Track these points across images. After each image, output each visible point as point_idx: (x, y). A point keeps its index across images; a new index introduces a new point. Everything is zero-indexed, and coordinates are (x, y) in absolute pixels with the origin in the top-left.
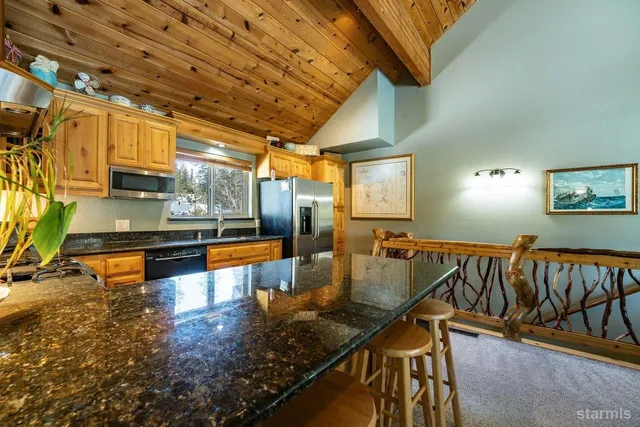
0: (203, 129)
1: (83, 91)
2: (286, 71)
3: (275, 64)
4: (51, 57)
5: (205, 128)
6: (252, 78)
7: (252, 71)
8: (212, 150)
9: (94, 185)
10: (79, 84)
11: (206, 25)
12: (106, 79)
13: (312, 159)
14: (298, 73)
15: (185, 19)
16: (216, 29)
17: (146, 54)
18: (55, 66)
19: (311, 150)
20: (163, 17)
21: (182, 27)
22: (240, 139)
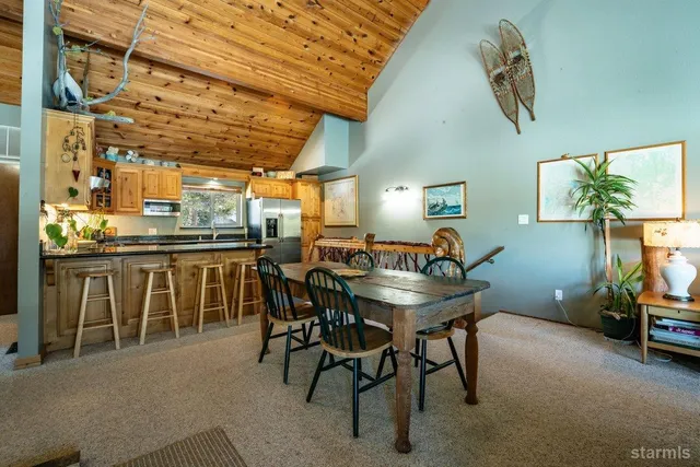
0: (200, 171)
1: (130, 161)
2: (250, 128)
3: (242, 126)
4: (115, 146)
5: (202, 170)
6: (227, 136)
7: (226, 132)
8: (211, 182)
9: (135, 210)
10: (128, 157)
11: (190, 117)
12: (143, 151)
13: (291, 182)
14: (259, 127)
15: (177, 116)
16: (196, 117)
17: (161, 136)
18: (117, 150)
19: (289, 175)
20: (166, 118)
21: (177, 120)
22: (227, 174)
